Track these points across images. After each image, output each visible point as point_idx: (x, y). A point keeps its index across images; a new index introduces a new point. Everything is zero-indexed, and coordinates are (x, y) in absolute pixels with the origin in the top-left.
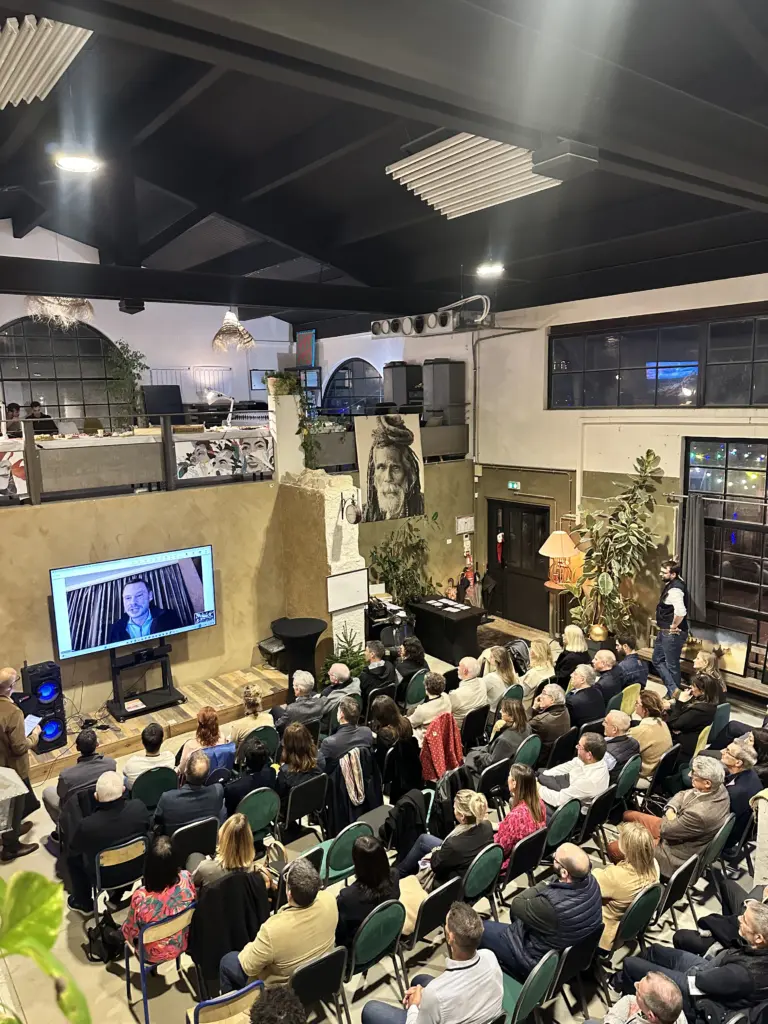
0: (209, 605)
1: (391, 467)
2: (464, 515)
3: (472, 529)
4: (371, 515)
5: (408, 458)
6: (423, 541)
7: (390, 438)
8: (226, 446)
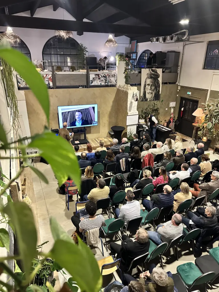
0: (96, 120)
1: (151, 85)
2: (173, 101)
3: (175, 106)
4: (143, 99)
5: (157, 83)
6: (158, 108)
7: (152, 76)
8: (104, 76)
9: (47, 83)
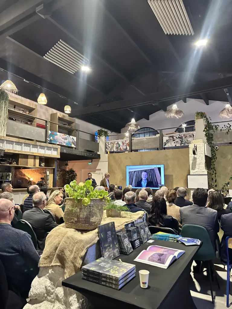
0: (163, 183)
8: (179, 137)
9: (125, 148)
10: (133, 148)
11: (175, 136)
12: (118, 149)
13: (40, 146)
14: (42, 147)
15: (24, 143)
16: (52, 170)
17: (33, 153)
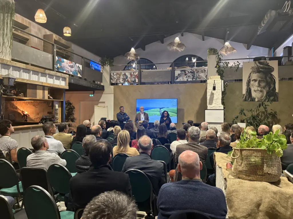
1: (260, 81)
4: (247, 99)
6: (275, 112)
7: (260, 69)
8: (191, 72)
9: (133, 80)
10: (143, 81)
11: (187, 71)
12: (125, 80)
13: (49, 74)
14: (51, 76)
15: (32, 71)
16: (60, 103)
17: (42, 83)
